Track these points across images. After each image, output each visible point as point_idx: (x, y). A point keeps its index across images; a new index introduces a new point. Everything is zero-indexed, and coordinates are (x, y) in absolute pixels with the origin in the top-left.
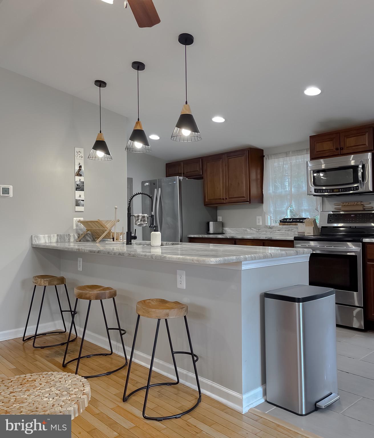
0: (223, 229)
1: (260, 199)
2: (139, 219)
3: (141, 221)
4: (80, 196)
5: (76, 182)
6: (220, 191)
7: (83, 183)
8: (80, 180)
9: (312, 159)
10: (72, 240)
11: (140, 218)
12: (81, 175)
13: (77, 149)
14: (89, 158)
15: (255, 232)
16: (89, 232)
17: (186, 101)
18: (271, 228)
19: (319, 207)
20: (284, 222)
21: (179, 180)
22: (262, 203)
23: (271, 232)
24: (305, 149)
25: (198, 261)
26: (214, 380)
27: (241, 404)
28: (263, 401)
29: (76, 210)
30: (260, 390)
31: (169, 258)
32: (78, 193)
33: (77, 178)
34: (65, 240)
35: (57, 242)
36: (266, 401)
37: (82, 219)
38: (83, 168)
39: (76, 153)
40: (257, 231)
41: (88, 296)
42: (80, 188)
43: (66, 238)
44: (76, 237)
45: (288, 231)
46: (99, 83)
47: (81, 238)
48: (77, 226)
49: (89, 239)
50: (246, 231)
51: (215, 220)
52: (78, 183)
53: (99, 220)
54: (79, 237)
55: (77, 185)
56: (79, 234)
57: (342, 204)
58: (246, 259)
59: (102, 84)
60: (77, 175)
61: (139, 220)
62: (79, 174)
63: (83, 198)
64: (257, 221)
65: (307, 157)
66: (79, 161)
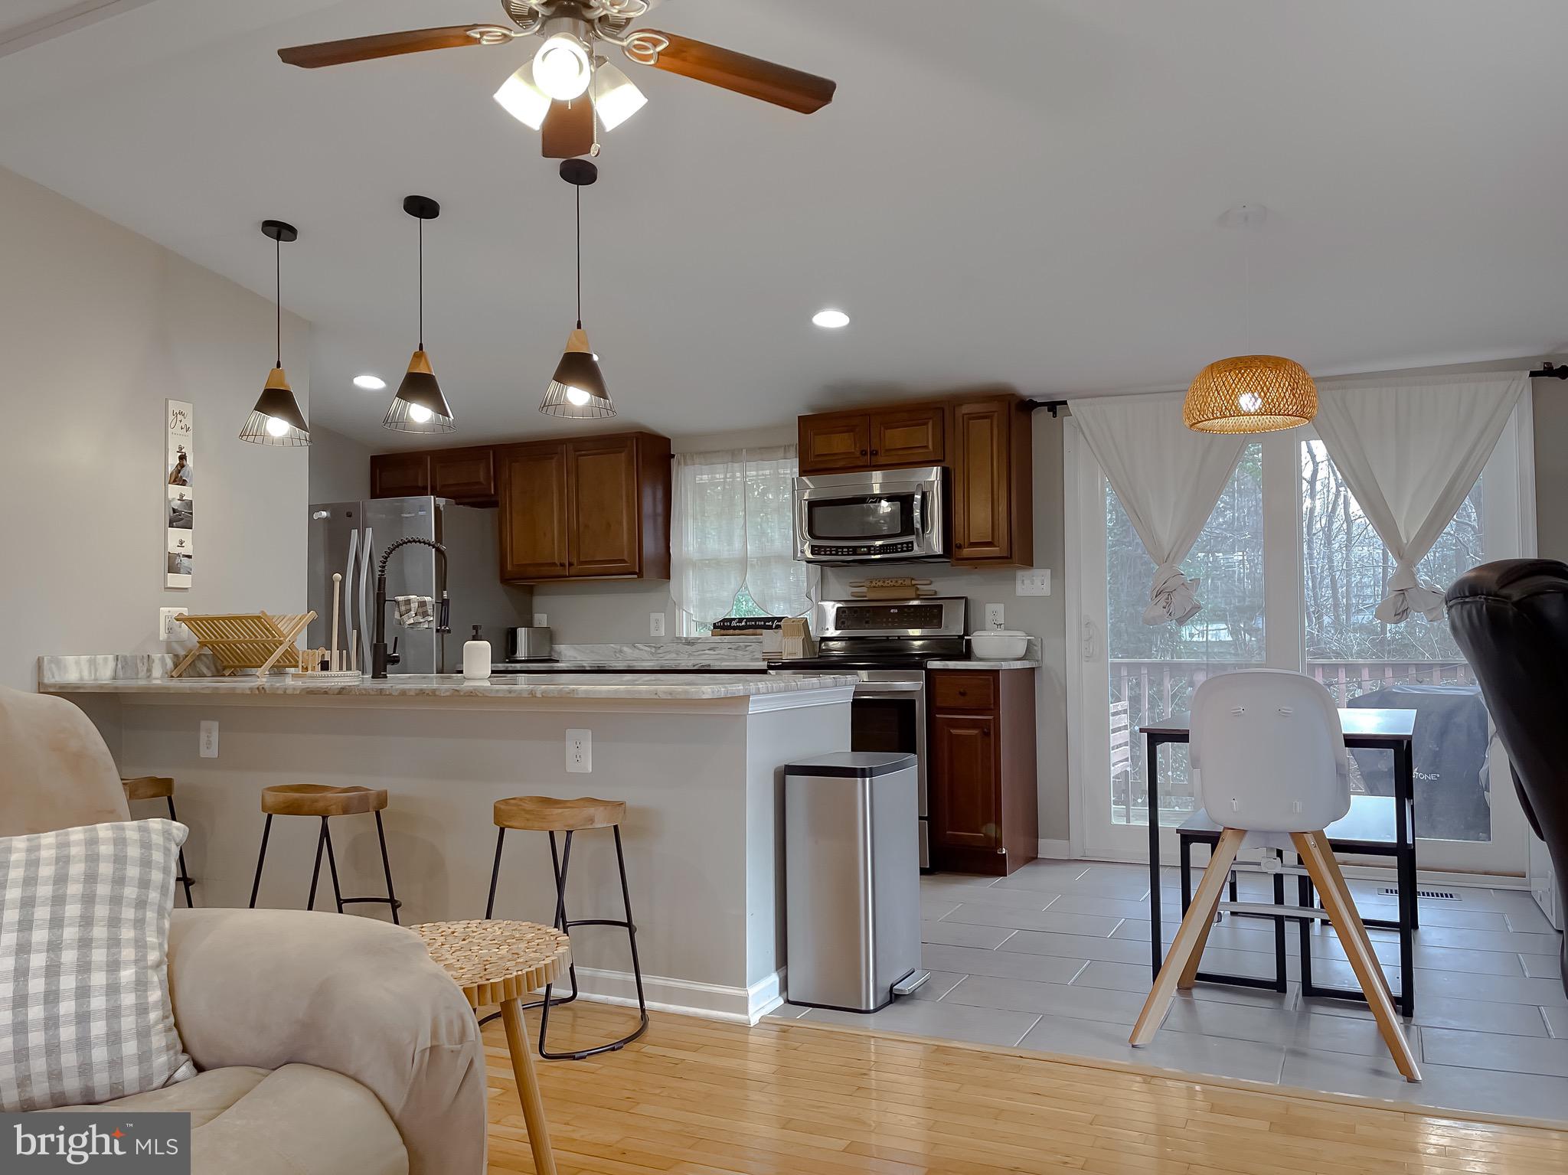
0: (552, 649)
1: (664, 568)
2: (410, 610)
3: (416, 614)
4: (181, 542)
5: (167, 501)
6: (553, 546)
7: (190, 504)
8: (182, 496)
9: (803, 472)
10: (157, 672)
11: (414, 606)
12: (184, 483)
13: (174, 406)
14: (245, 438)
15: (646, 656)
16: (207, 651)
17: (579, 322)
18: (690, 642)
19: (813, 591)
20: (724, 626)
21: (437, 508)
22: (669, 577)
23: (690, 655)
24: (780, 447)
26: (670, 974)
27: (746, 1012)
28: (781, 1001)
29: (169, 585)
30: (774, 979)
31: (586, 691)
32: (175, 534)
33: (174, 491)
34: (137, 674)
35: (115, 678)
36: (788, 1001)
37: (185, 611)
38: (190, 462)
39: (171, 417)
40: (652, 653)
42: (180, 518)
43: (140, 665)
44: (170, 664)
45: (736, 649)
46: (274, 229)
47: (183, 666)
48: (170, 630)
49: (205, 671)
50: (621, 651)
51: (529, 624)
52: (176, 504)
53: (263, 612)
54: (176, 666)
55: (174, 511)
56: (176, 656)
57: (868, 584)
58: (758, 693)
59: (284, 232)
60: (175, 481)
61: (413, 613)
62: (178, 479)
63: (188, 549)
64: (653, 625)
65: (790, 468)
66: (179, 439)
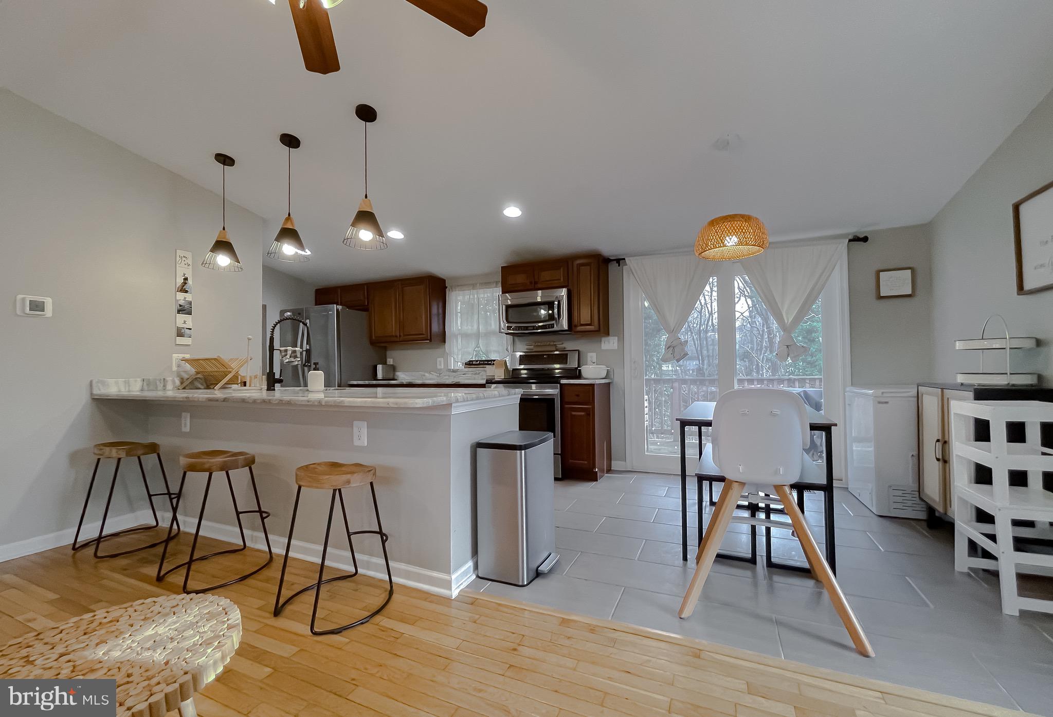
0: (394, 375)
1: (442, 338)
2: (287, 355)
3: (290, 357)
4: (185, 322)
5: (177, 301)
6: (392, 328)
7: (190, 303)
8: (185, 298)
9: (504, 292)
10: (170, 386)
11: (289, 353)
12: (186, 292)
13: (180, 253)
14: (204, 265)
15: (435, 377)
16: (199, 376)
17: (366, 195)
18: (454, 371)
19: (509, 347)
20: (470, 364)
21: (337, 310)
22: (445, 342)
23: (455, 377)
24: (494, 282)
25: (397, 404)
28: (474, 577)
29: (177, 343)
30: (470, 564)
32: (181, 318)
33: (181, 296)
34: (157, 388)
35: (142, 390)
36: (478, 576)
37: (187, 356)
38: (190, 282)
39: (178, 258)
40: (438, 376)
41: (207, 466)
42: (184, 310)
43: (158, 383)
44: (178, 382)
45: (475, 374)
46: (222, 158)
47: (185, 384)
48: (179, 366)
49: (200, 386)
50: (424, 375)
51: (384, 362)
52: (182, 302)
53: (218, 356)
54: (182, 383)
55: (180, 306)
56: (182, 379)
57: (534, 344)
58: (457, 401)
59: (228, 161)
60: (181, 290)
62: (183, 290)
63: (189, 324)
64: (438, 363)
65: (498, 290)
